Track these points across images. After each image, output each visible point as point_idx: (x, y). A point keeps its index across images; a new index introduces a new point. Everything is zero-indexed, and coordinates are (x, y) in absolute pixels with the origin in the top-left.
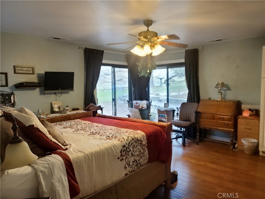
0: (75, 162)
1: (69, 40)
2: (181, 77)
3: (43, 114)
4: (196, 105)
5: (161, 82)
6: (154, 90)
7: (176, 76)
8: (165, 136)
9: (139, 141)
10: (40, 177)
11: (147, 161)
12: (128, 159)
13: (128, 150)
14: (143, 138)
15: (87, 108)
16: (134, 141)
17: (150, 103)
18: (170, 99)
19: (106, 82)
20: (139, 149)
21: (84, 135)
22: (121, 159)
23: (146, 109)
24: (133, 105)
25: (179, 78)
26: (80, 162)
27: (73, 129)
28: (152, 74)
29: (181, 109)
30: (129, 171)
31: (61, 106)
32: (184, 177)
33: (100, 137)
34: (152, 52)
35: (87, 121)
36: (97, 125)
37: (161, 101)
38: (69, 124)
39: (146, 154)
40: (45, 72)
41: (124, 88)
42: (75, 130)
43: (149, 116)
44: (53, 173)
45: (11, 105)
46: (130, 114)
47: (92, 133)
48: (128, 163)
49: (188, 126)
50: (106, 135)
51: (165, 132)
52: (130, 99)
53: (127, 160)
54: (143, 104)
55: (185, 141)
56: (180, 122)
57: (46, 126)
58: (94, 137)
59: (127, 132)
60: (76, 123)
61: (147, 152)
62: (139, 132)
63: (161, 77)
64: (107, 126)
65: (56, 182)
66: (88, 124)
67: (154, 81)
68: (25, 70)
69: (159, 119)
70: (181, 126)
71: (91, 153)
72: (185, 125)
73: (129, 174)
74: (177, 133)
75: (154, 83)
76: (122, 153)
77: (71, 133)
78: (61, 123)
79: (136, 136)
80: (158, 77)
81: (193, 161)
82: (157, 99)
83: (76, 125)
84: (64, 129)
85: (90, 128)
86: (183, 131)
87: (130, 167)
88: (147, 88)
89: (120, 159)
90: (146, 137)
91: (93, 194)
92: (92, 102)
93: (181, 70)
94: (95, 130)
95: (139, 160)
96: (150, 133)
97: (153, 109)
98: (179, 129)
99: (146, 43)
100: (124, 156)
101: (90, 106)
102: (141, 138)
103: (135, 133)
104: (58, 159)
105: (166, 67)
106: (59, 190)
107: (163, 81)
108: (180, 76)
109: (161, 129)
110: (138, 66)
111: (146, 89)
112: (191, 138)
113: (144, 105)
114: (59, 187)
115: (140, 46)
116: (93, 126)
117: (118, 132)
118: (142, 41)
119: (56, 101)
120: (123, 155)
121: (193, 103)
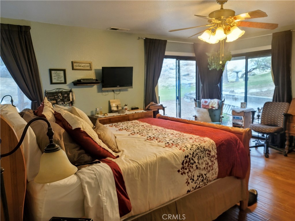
0: (126, 174)
1: (127, 30)
2: (265, 69)
3: (101, 113)
4: (286, 106)
5: (237, 76)
6: (228, 86)
7: (258, 68)
8: (242, 145)
9: (206, 151)
10: (85, 190)
11: (217, 175)
12: (192, 172)
13: (192, 161)
14: (212, 148)
15: (147, 108)
16: (200, 151)
17: (223, 101)
18: (249, 97)
19: (170, 78)
20: (206, 160)
21: (139, 140)
22: (182, 172)
23: (217, 109)
24: (201, 104)
25: (261, 70)
26: (133, 174)
27: (129, 132)
28: (225, 66)
29: (264, 110)
30: (193, 188)
31: (120, 105)
32: (266, 198)
33: (159, 143)
34: (226, 37)
35: (145, 123)
36: (155, 129)
37: (237, 100)
38: (125, 125)
39: (215, 167)
40: (103, 67)
41: (191, 84)
42: (131, 134)
43: (220, 118)
44: (100, 185)
45: (70, 103)
46: (197, 115)
47: (149, 138)
48: (191, 177)
49: (273, 132)
50: (165, 142)
51: (241, 141)
52: (197, 97)
53: (190, 174)
54: (214, 103)
55: (268, 150)
56: (262, 126)
57: (97, 128)
58: (152, 143)
59: (191, 138)
60: (133, 124)
61: (216, 166)
62: (207, 139)
63: (237, 70)
64: (167, 130)
65: (103, 196)
66: (147, 126)
67: (228, 76)
68: (83, 66)
69: (233, 121)
70: (263, 132)
71: (145, 164)
72: (269, 131)
73: (192, 191)
74: (257, 140)
75: (229, 78)
76: (184, 165)
77: (126, 137)
78: (117, 124)
79: (203, 144)
80: (233, 70)
81: (279, 178)
82: (231, 97)
83: (133, 127)
84: (119, 131)
85: (148, 132)
86: (266, 138)
87: (194, 182)
88: (219, 83)
89: (180, 173)
90: (215, 146)
91: (147, 211)
92: (152, 101)
93: (264, 61)
94: (154, 134)
95: (205, 175)
96: (222, 141)
97: (226, 109)
98: (260, 135)
99: (219, 26)
100: (186, 169)
101: (151, 105)
102: (209, 147)
103: (202, 140)
104: (106, 169)
105: (245, 57)
106: (107, 206)
107: (240, 75)
108: (263, 68)
109: (236, 137)
110: (209, 57)
111: (218, 85)
112: (276, 147)
113: (215, 105)
114: (106, 203)
115: (211, 31)
116: (152, 129)
117: (180, 138)
118: (214, 23)
119: (115, 99)
120: (185, 167)
121: (281, 102)
